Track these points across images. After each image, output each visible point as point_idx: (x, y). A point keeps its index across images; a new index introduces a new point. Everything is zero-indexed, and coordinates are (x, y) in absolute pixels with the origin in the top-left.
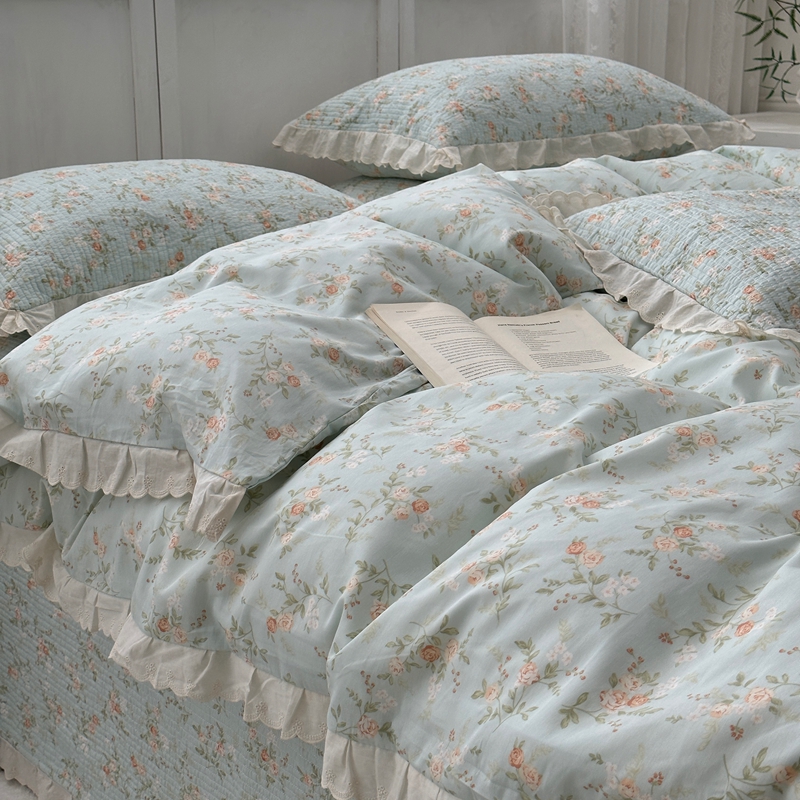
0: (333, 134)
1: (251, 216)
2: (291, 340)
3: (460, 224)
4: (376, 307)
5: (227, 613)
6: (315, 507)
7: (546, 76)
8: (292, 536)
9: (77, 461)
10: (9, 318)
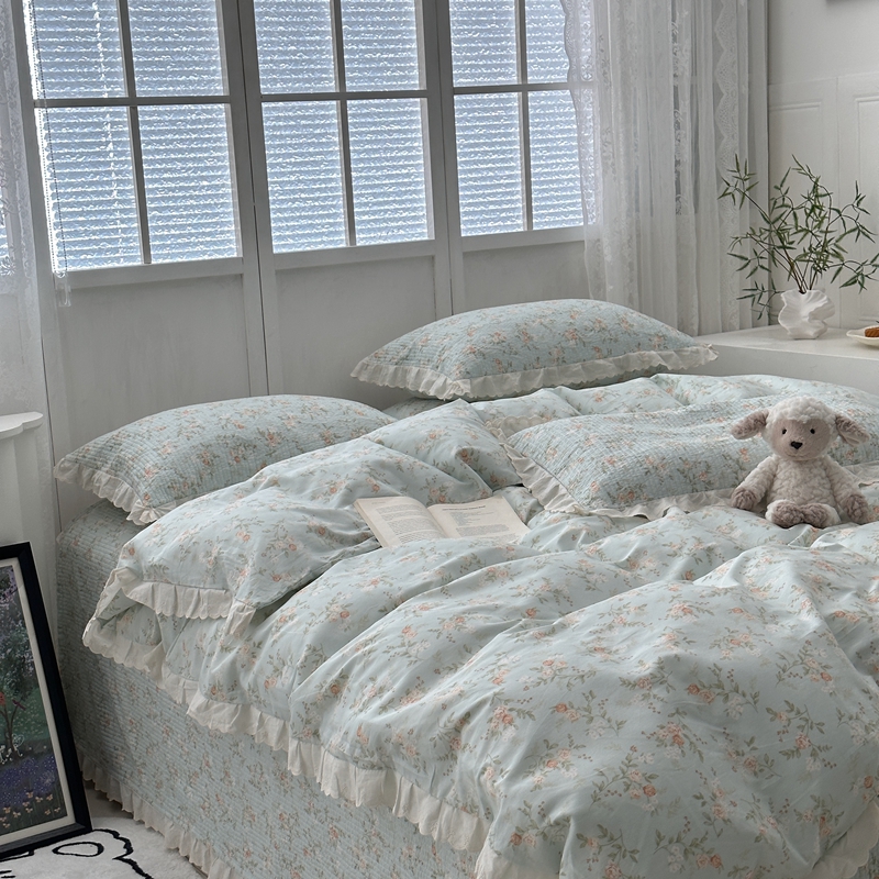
0: (392, 368)
1: (316, 436)
2: (296, 523)
3: (429, 444)
4: (358, 500)
5: (246, 681)
6: (291, 618)
7: (546, 321)
8: (278, 634)
9: (172, 599)
10: (146, 513)
